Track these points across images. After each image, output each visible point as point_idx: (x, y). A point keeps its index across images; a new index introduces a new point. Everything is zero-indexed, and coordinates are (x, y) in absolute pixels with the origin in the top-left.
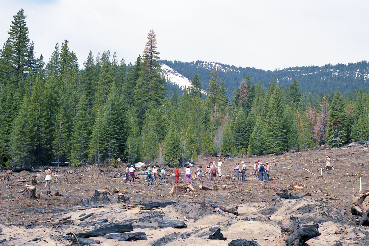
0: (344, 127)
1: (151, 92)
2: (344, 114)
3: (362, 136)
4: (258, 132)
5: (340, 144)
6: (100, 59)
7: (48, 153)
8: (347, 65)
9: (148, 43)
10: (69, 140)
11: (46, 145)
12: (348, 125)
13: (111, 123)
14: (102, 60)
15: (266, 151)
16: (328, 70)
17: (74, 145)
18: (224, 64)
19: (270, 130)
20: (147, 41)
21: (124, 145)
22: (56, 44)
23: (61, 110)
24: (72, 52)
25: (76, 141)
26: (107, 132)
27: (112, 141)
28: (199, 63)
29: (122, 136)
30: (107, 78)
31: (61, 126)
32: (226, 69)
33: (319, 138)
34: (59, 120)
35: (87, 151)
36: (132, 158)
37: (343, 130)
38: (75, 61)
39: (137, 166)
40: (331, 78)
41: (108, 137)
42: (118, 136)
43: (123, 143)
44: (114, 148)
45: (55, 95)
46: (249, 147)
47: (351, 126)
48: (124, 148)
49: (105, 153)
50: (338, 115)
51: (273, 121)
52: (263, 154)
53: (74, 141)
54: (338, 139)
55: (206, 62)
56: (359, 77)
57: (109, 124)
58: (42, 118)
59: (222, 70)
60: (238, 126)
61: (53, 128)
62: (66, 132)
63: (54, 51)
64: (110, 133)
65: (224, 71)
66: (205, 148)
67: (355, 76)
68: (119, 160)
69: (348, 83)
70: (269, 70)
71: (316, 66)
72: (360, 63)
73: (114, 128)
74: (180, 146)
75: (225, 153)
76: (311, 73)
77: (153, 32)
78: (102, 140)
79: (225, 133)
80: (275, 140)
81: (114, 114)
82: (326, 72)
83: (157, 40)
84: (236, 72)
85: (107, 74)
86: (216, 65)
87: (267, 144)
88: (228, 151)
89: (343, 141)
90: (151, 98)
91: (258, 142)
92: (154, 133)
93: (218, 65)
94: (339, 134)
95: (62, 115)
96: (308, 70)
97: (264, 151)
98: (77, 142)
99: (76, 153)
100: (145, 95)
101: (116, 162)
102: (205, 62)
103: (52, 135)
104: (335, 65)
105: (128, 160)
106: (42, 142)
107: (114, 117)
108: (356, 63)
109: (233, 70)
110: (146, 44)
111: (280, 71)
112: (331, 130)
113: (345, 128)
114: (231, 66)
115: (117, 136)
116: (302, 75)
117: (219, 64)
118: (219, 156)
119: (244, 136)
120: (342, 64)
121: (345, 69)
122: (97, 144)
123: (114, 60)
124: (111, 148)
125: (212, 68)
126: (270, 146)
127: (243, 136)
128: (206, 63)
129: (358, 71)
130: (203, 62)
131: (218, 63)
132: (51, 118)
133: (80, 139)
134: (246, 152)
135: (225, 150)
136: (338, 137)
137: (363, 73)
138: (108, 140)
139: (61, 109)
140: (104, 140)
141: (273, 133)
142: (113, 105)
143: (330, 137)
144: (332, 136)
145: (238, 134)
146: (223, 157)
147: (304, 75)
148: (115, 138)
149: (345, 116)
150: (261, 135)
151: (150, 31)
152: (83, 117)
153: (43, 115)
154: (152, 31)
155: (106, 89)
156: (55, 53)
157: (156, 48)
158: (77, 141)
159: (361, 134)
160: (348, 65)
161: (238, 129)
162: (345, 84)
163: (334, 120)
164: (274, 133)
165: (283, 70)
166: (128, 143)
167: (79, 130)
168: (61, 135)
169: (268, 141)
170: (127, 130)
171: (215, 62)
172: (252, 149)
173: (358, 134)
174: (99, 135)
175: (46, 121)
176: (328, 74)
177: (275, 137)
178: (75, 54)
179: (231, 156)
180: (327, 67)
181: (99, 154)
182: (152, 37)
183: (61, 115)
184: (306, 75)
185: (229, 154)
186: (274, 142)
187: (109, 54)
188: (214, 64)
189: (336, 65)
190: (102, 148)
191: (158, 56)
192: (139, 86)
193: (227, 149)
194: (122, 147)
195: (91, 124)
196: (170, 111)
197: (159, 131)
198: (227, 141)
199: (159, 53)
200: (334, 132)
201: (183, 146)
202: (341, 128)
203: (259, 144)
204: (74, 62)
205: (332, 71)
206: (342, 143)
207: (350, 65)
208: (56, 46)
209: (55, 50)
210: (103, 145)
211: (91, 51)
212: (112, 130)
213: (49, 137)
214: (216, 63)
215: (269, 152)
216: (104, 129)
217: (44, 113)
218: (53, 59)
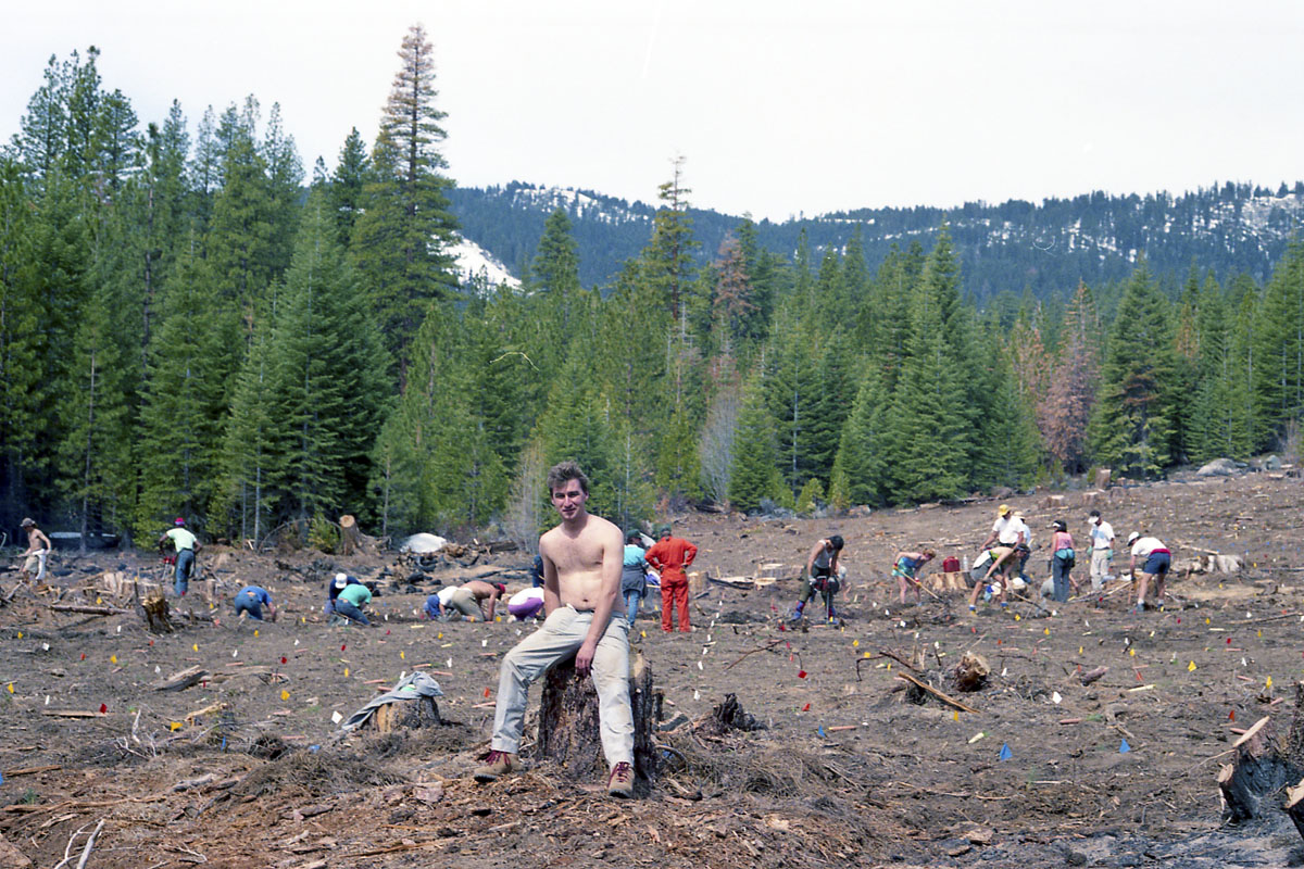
0: (1166, 404)
1: (413, 266)
2: (1167, 353)
3: (1234, 438)
4: (874, 416)
5: (1150, 468)
6: (213, 131)
7: (38, 493)
8: (1039, 204)
9: (402, 76)
10: (128, 440)
11: (31, 459)
12: (1176, 398)
13: (311, 368)
14: (222, 134)
15: (905, 492)
16: (974, 222)
17: (151, 461)
18: (606, 197)
19: (921, 407)
20: (400, 65)
21: (364, 460)
22: (49, 58)
23: (95, 310)
24: (117, 91)
25: (159, 444)
26: (295, 405)
27: (318, 443)
28: (518, 191)
29: (356, 423)
30: (246, 203)
31: (96, 378)
32: (614, 214)
33: (1065, 445)
34: (86, 352)
35: (207, 486)
36: (399, 516)
37: (1160, 414)
38: (129, 128)
39: (420, 547)
40: (984, 250)
41: (299, 426)
42: (343, 423)
43: (362, 453)
44: (325, 471)
45: (70, 247)
46: (839, 478)
47: (1187, 402)
48: (364, 471)
49: (289, 494)
50: (1143, 359)
51: (936, 372)
52: (891, 505)
53: (151, 442)
54: (1142, 448)
55: (542, 188)
56: (1080, 248)
57: (304, 370)
58: (13, 344)
59: (602, 215)
60: (789, 394)
61: (60, 387)
62: (117, 405)
63: (41, 89)
64: (307, 409)
65: (608, 221)
66: (666, 477)
67: (1067, 244)
68: (347, 521)
69: (1043, 268)
70: (766, 220)
71: (933, 208)
72: (1084, 198)
73: (323, 386)
74: (610, 466)
75: (745, 498)
76: (915, 232)
77: (422, 32)
78: (273, 439)
79: (747, 419)
80: (944, 446)
81: (323, 331)
82: (966, 228)
83: (435, 64)
84: (650, 226)
85: (247, 185)
86: (577, 196)
87: (910, 463)
88: (760, 490)
89: (1160, 458)
90: (412, 290)
91: (874, 454)
92: (472, 413)
93: (584, 199)
94: (1148, 431)
95: (101, 331)
96: (902, 221)
97: (896, 489)
98: (164, 448)
99: (161, 493)
100: (391, 275)
101: (332, 532)
102: (537, 187)
103: (55, 417)
104: (997, 204)
105: (382, 523)
106: (16, 443)
107: (326, 342)
108: (1071, 199)
109: (639, 216)
110: (395, 79)
111: (804, 221)
112: (1115, 416)
113: (1169, 407)
114: (631, 204)
115: (337, 419)
116: (883, 239)
117: (590, 194)
118: (721, 509)
119: (814, 433)
120: (1021, 201)
121: (1033, 220)
122: (254, 452)
123: (273, 135)
124: (310, 470)
125: (564, 209)
126: (924, 470)
127: (808, 431)
128: (543, 192)
129: (1078, 225)
130: (533, 187)
131: (585, 193)
132: (53, 343)
133: (176, 433)
134: (824, 494)
135: (747, 487)
136: (1143, 443)
137: (1095, 234)
138: (299, 439)
139: (94, 308)
140: (284, 439)
141: (937, 420)
142: (321, 290)
143: (1113, 441)
144: (1119, 437)
145: (790, 423)
146: (739, 514)
147: (888, 237)
148: (331, 428)
149: (1167, 361)
150: (885, 426)
151: (412, 29)
152: (187, 342)
153: (20, 330)
154: (418, 30)
155: (243, 247)
156: (46, 95)
157: (433, 93)
158: (164, 442)
159: (1229, 429)
160: (1042, 205)
161: (788, 405)
162: (1034, 271)
163: (1127, 378)
164: (940, 419)
165: (816, 219)
166: (382, 452)
167: (173, 398)
168: (94, 417)
169: (916, 449)
170: (375, 398)
171: (576, 189)
172: (852, 483)
173: (1217, 431)
174: (263, 417)
175: (31, 354)
176: (974, 237)
177: (944, 435)
178: (125, 101)
179: (770, 512)
180: (971, 210)
181: (263, 496)
182: (416, 53)
183: (95, 331)
184: (898, 237)
185: (765, 502)
186: (938, 455)
187: (254, 108)
188: (571, 197)
189: (1002, 204)
190: (274, 471)
191: (438, 124)
192: (368, 241)
193: (754, 480)
194: (357, 468)
195: (224, 371)
196: (522, 329)
197: (490, 408)
198: (755, 450)
199: (445, 114)
200: (1126, 423)
201: (623, 462)
202: (1154, 407)
203: (877, 463)
204: (125, 130)
205: (988, 224)
206: (1156, 463)
207: (1051, 204)
208: (49, 66)
209: (46, 84)
210: (276, 459)
211: (176, 101)
212: (319, 394)
213: (42, 424)
214: (579, 191)
215: (921, 494)
216: (283, 391)
217: (21, 321)
218: (36, 119)
